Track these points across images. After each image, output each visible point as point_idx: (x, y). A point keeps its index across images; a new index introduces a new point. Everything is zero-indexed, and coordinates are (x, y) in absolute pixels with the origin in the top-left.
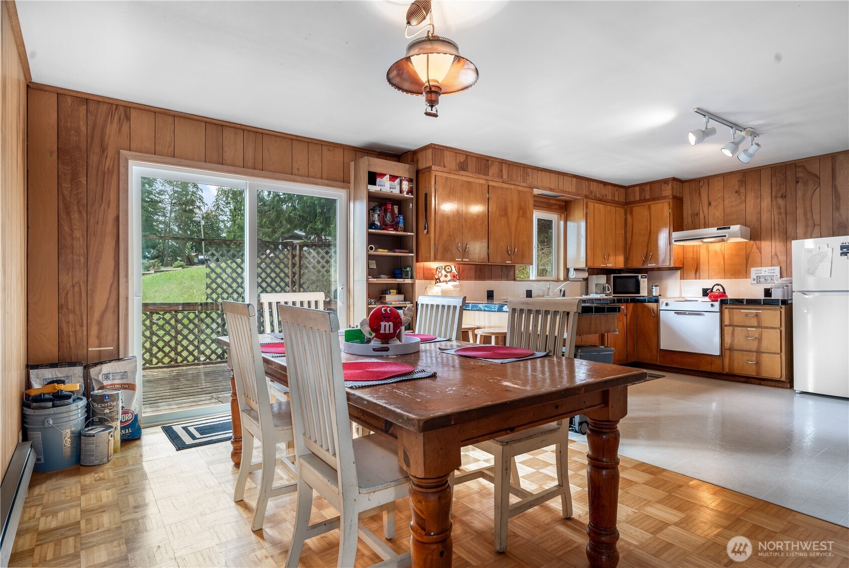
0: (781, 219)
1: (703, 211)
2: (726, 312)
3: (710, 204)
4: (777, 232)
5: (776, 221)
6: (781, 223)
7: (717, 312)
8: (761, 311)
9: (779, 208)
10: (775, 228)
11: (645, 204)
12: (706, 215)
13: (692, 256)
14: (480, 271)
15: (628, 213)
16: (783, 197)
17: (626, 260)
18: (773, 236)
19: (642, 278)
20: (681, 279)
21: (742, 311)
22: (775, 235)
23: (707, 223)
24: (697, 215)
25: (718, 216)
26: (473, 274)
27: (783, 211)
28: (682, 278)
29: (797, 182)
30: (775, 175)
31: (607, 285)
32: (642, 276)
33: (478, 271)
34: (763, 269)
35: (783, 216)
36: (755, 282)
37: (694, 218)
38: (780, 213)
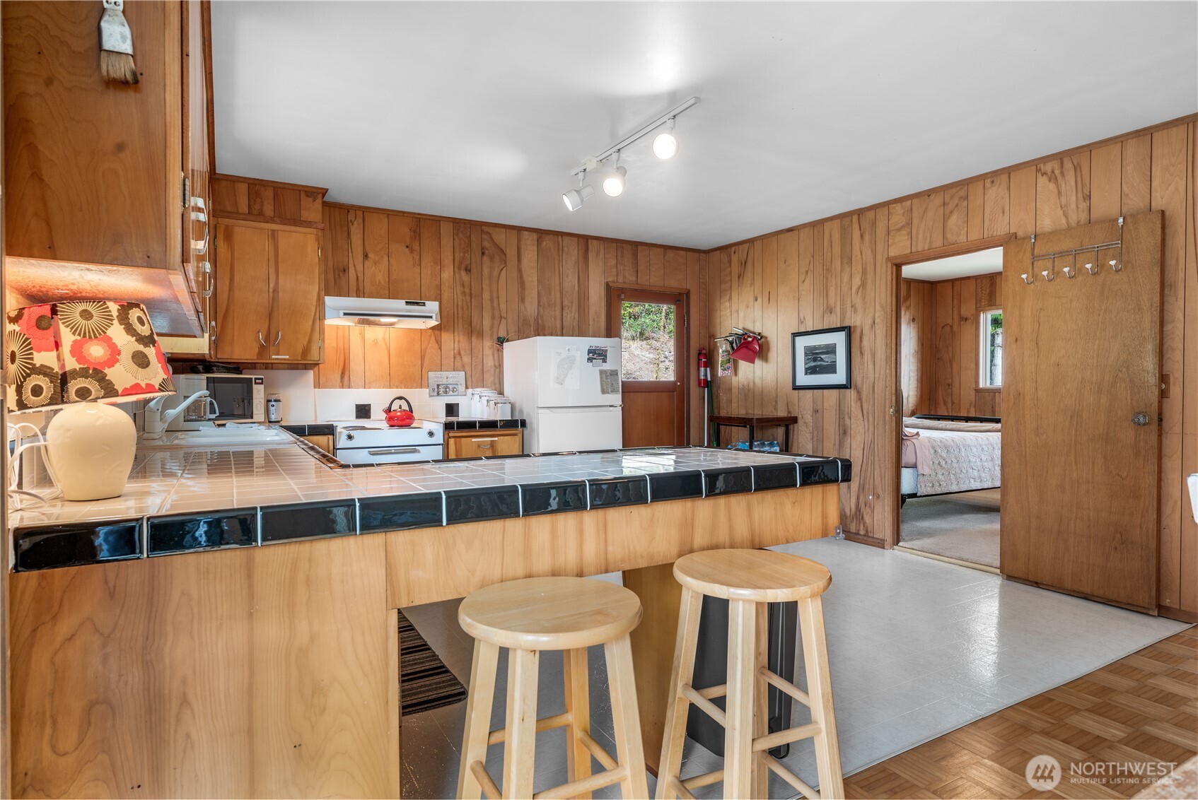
0: (465, 302)
1: (355, 267)
3: (366, 256)
4: (460, 321)
5: (459, 303)
6: (465, 308)
7: (439, 444)
9: (463, 286)
10: (458, 314)
12: (361, 276)
13: (334, 344)
16: (468, 270)
18: (456, 325)
19: (256, 383)
20: (315, 387)
22: (458, 324)
23: (361, 288)
24: (344, 271)
25: (380, 281)
27: (467, 291)
28: (318, 385)
29: (483, 253)
30: (457, 235)
32: (256, 379)
34: (445, 374)
35: (468, 298)
37: (339, 275)
38: (464, 293)
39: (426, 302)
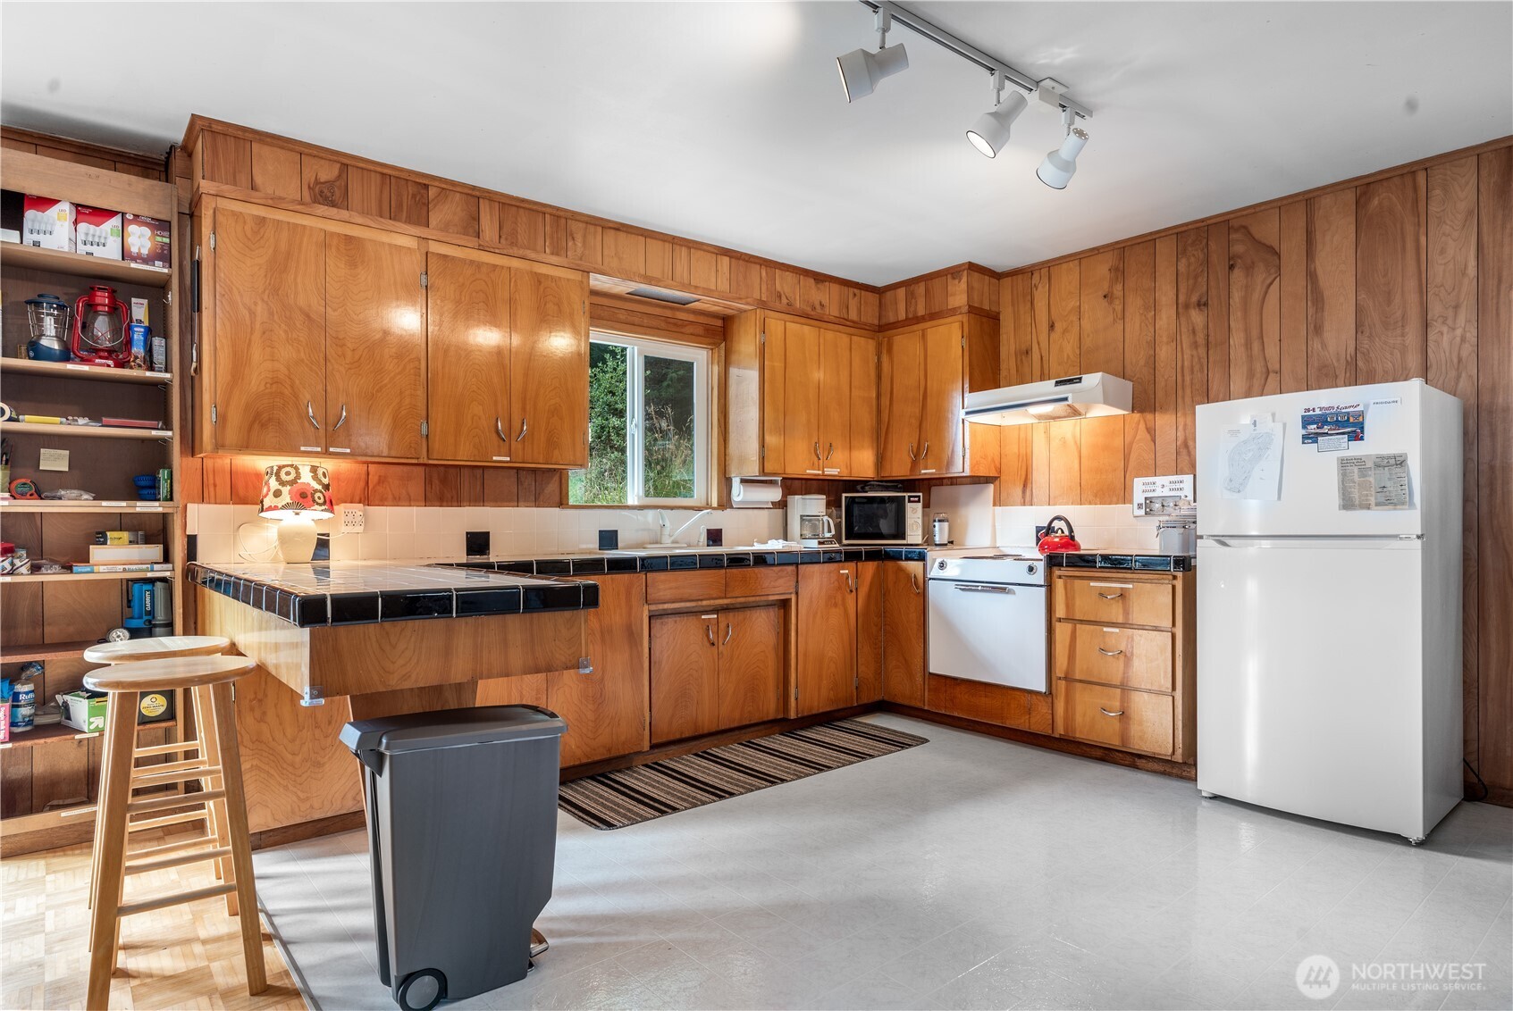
0: (1196, 360)
1: (1039, 345)
2: (1059, 585)
3: (1052, 327)
4: (1188, 391)
5: (1187, 364)
6: (1196, 368)
7: (1041, 586)
8: (1131, 586)
9: (1194, 332)
10: (1183, 381)
11: (915, 327)
12: (1045, 354)
13: (1016, 451)
14: (444, 481)
15: (885, 351)
16: (1202, 305)
17: (880, 461)
18: (1179, 400)
19: (910, 501)
20: (994, 505)
21: (1092, 584)
22: (1183, 397)
23: (1046, 372)
24: (1027, 353)
25: (1068, 356)
26: (416, 487)
27: (1201, 338)
28: (998, 502)
29: (1231, 267)
30: (1185, 250)
31: (826, 518)
32: (910, 497)
33: (436, 482)
34: (1160, 480)
35: (1202, 351)
36: (1142, 512)
37: (1021, 360)
38: (1195, 345)
39: (1084, 376)
